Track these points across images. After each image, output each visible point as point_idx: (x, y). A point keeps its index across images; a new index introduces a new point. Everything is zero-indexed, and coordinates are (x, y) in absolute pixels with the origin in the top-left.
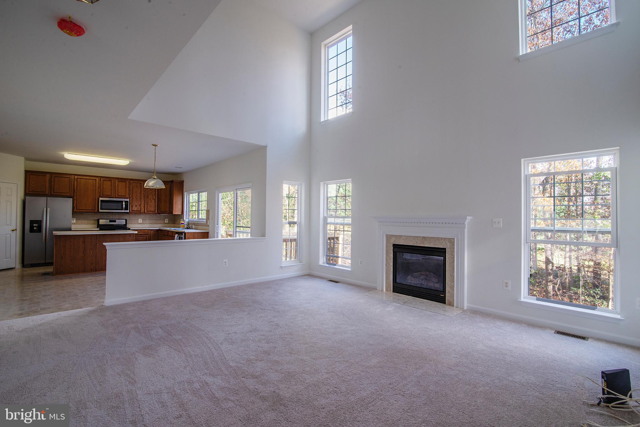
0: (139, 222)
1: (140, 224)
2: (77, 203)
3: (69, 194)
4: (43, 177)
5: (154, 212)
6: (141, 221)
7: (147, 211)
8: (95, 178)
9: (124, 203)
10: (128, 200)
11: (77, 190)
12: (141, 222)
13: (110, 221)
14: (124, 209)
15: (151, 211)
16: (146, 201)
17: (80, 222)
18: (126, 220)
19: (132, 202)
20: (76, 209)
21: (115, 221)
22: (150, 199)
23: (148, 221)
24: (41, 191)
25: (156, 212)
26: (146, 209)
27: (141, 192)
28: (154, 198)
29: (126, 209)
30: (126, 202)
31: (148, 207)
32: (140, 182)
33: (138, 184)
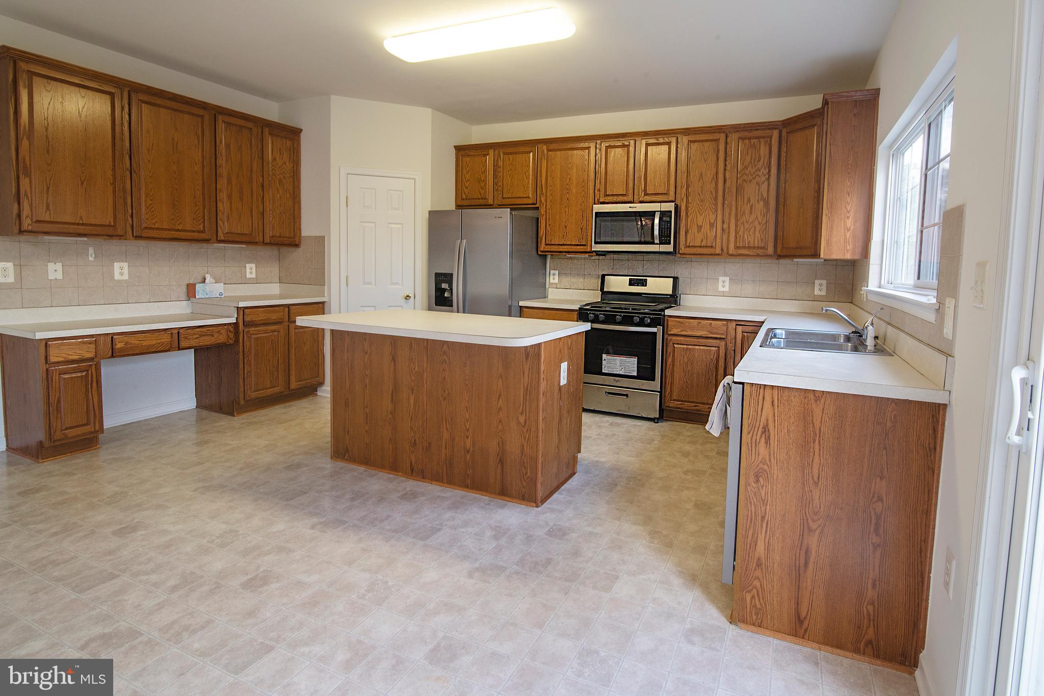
0: (721, 289)
1: (723, 295)
2: (548, 225)
3: (530, 202)
4: (483, 159)
5: (760, 252)
6: (727, 284)
7: (737, 248)
8: (586, 145)
9: (657, 221)
10: (670, 207)
11: (547, 187)
12: (726, 289)
13: (631, 283)
14: (657, 241)
15: (749, 248)
16: (734, 208)
17: (566, 281)
18: (676, 279)
19: (687, 214)
20: (546, 245)
21: (643, 283)
22: (749, 200)
23: (749, 288)
24: (480, 197)
25: (770, 250)
26: (732, 239)
27: (717, 173)
28: (765, 195)
29: (664, 240)
30: (663, 214)
31: (741, 233)
32: (716, 136)
33: (707, 144)
